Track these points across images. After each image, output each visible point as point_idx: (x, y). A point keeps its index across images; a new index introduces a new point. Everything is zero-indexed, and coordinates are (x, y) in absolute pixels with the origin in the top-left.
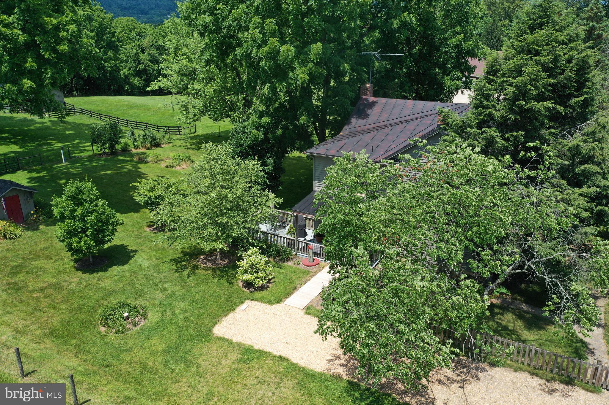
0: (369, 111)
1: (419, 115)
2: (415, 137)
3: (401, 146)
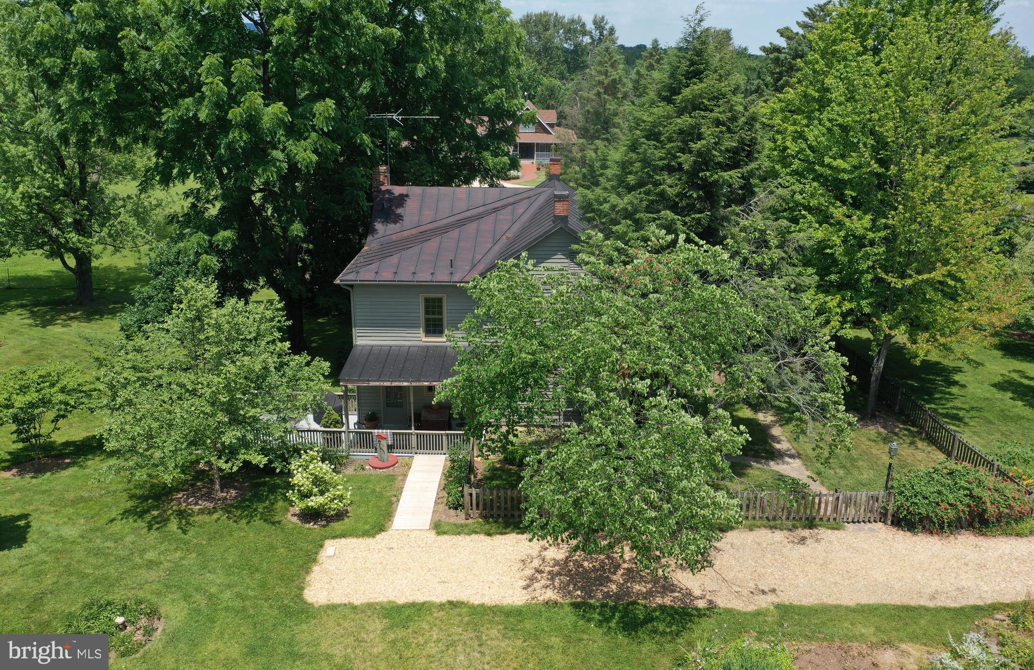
0: (399, 211)
1: (482, 208)
2: (503, 241)
3: (490, 256)
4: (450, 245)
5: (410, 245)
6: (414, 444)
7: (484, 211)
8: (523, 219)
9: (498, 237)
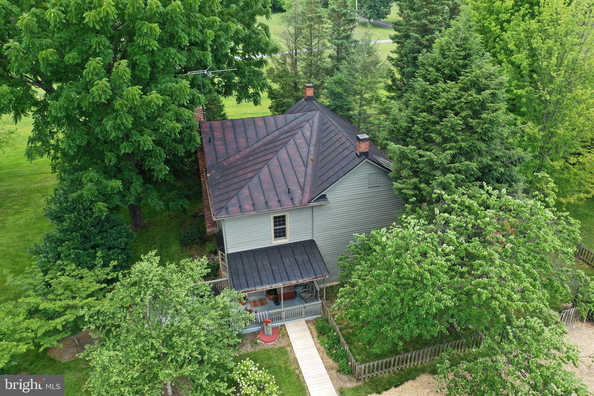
1: (277, 133)
2: (310, 163)
3: (309, 178)
4: (277, 172)
5: (249, 176)
6: (284, 316)
7: (281, 135)
8: (313, 141)
9: (305, 160)
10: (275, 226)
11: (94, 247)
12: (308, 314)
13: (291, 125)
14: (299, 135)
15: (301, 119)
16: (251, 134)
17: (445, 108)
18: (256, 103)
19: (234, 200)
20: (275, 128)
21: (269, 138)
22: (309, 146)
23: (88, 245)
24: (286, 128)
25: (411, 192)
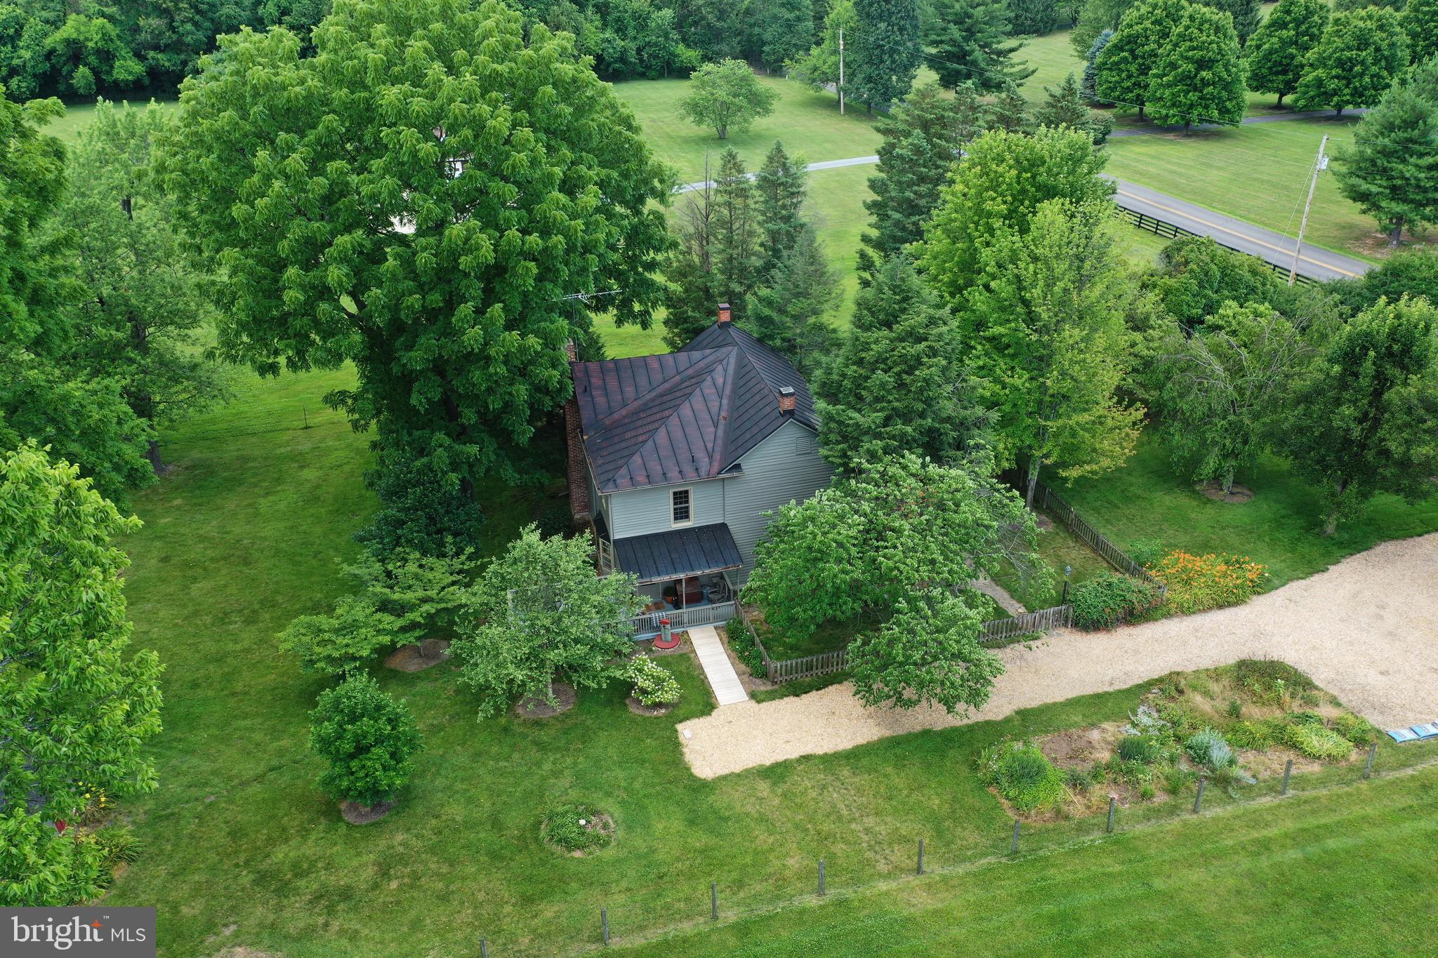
1: (678, 378)
2: (722, 422)
3: (719, 442)
4: (678, 434)
5: (640, 439)
6: (686, 620)
7: (682, 382)
8: (728, 391)
9: (715, 418)
10: (675, 504)
11: (439, 532)
12: (716, 619)
13: (697, 367)
14: (708, 382)
15: (712, 358)
16: (642, 381)
17: (877, 362)
18: (645, 325)
19: (623, 471)
20: (674, 371)
21: (667, 385)
22: (721, 398)
23: (432, 529)
24: (690, 372)
25: (838, 461)
